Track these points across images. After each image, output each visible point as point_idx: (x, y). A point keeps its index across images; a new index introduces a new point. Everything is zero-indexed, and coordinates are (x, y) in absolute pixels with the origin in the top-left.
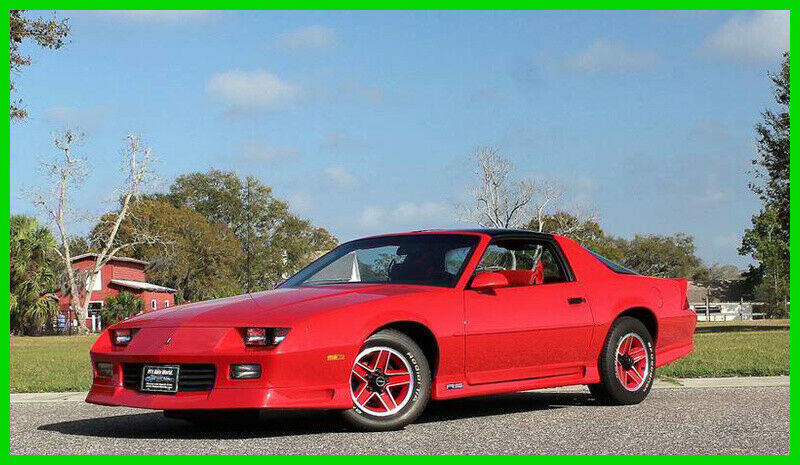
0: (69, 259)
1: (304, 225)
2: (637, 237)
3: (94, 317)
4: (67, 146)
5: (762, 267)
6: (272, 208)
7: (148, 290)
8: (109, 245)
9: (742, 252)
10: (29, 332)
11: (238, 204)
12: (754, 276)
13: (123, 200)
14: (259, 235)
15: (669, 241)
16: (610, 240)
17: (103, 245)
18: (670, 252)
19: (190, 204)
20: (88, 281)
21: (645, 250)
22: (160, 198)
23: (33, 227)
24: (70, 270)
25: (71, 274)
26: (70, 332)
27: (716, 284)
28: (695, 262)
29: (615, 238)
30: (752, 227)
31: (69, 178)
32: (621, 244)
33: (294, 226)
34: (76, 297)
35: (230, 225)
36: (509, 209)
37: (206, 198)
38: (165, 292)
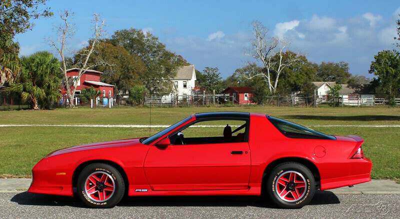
0: (66, 71)
1: (173, 55)
2: (323, 63)
3: (76, 98)
4: (66, 18)
5: (379, 79)
6: (158, 47)
7: (101, 86)
8: (84, 66)
9: (370, 72)
10: (47, 108)
11: (143, 44)
12: (375, 83)
13: (91, 43)
14: (152, 59)
15: (337, 65)
16: (310, 64)
17: (82, 66)
18: (338, 70)
19: (121, 44)
20: (75, 83)
21: (326, 69)
22: (108, 41)
23: (51, 58)
25: (67, 79)
26: (65, 106)
27: (357, 86)
28: (348, 75)
29: (313, 63)
30: (374, 60)
31: (67, 33)
32: (315, 66)
33: (168, 55)
34: (69, 90)
35: (139, 54)
36: (267, 50)
37: (129, 42)
38: (109, 87)
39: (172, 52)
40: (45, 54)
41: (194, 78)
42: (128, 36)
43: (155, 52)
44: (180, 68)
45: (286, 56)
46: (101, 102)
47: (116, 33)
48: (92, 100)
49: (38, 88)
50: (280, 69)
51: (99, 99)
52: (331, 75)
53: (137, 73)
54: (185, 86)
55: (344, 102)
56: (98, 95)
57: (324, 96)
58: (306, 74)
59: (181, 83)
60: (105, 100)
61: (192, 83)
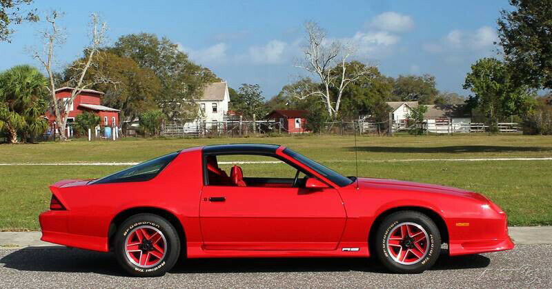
0: (54, 91)
1: (198, 68)
2: (400, 76)
3: (68, 128)
4: (54, 20)
5: (477, 97)
6: (178, 57)
7: (102, 111)
8: (79, 84)
9: (465, 87)
10: (29, 141)
11: (157, 54)
12: (472, 103)
13: (87, 52)
14: (170, 74)
15: (420, 79)
16: (384, 78)
17: (77, 85)
18: (421, 86)
19: (127, 55)
20: (67, 106)
21: (405, 85)
22: (109, 50)
23: (34, 73)
24: (55, 99)
25: (56, 103)
26: (54, 138)
27: (448, 107)
28: (434, 92)
29: (387, 77)
30: (471, 72)
31: (55, 41)
32: (391, 80)
33: (191, 68)
34: (59, 117)
35: (152, 67)
36: (325, 60)
37: (138, 51)
38: (112, 111)
39: (197, 64)
40: (26, 69)
41: (227, 99)
42: (137, 43)
43: (174, 64)
44: (208, 85)
45: (352, 68)
46: (102, 132)
47: (120, 39)
48: (90, 130)
49: (17, 115)
50: (343, 85)
51: (99, 128)
52: (412, 92)
53: (149, 92)
54: (215, 110)
55: (429, 128)
56: (98, 123)
57: (402, 121)
58: (379, 91)
59: (209, 106)
60: (108, 130)
61: (224, 106)
